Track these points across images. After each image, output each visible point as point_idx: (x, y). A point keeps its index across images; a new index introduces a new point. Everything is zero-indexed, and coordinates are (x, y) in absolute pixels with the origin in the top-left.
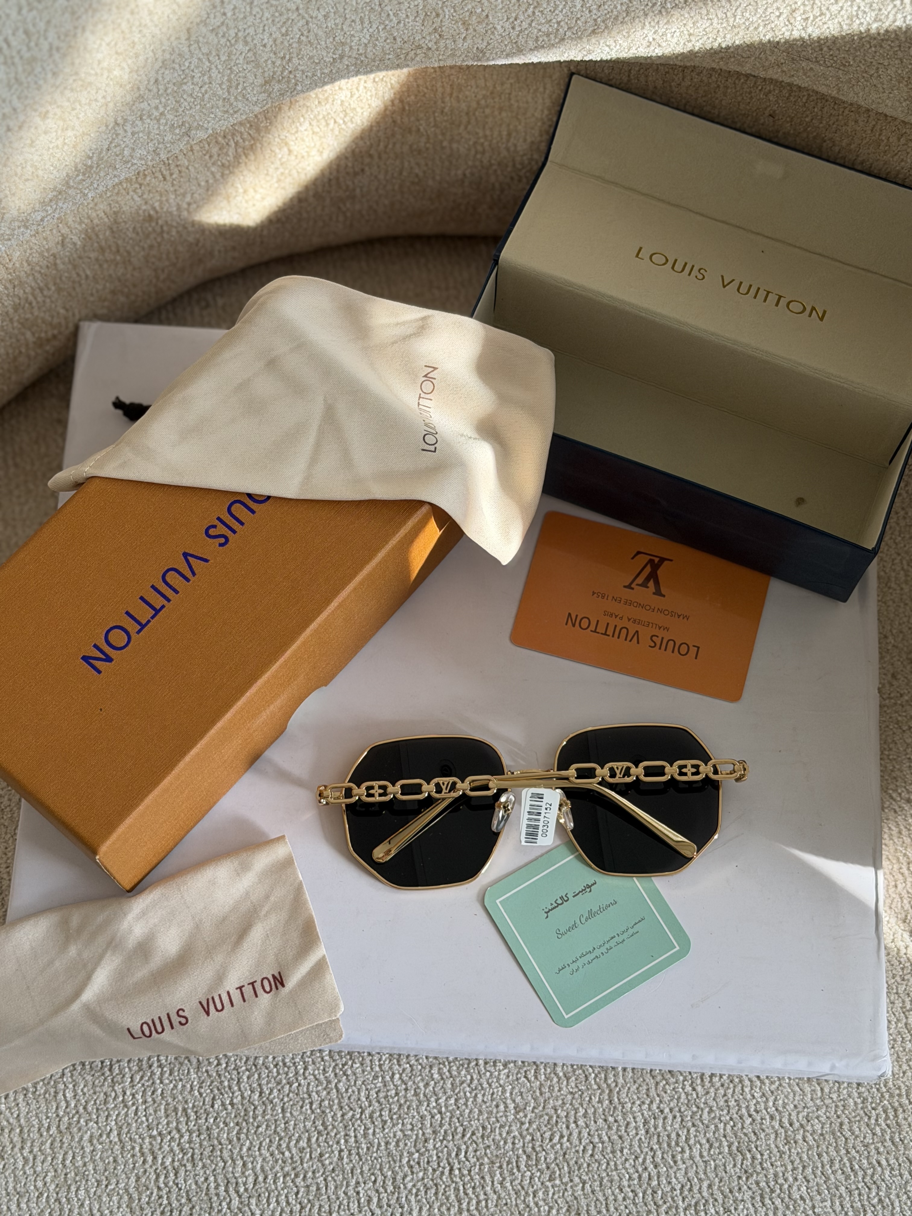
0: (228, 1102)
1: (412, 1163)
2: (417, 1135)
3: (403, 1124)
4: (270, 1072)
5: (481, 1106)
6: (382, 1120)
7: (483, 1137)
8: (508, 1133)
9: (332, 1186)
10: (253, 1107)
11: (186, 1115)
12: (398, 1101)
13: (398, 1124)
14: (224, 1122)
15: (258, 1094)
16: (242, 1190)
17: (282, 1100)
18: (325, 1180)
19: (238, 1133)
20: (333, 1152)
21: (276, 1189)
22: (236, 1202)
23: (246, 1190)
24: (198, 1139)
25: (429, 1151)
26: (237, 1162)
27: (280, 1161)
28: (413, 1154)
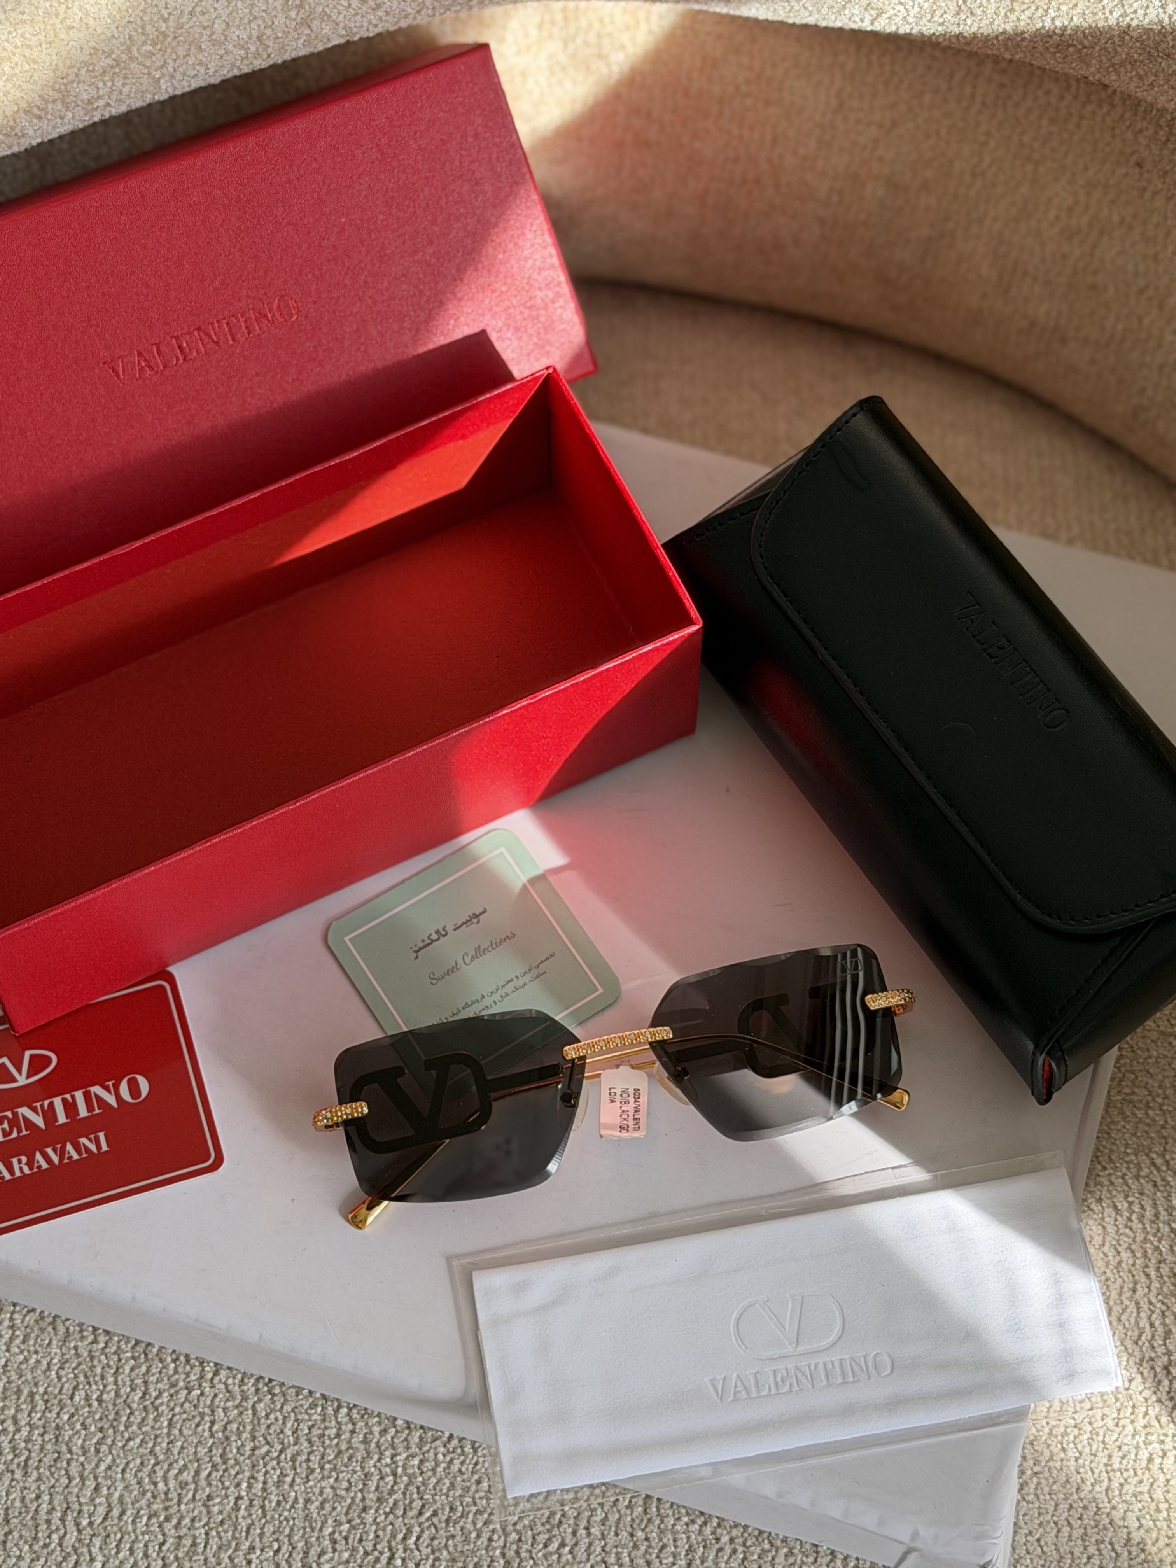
0: (95, 1396)
1: (337, 1536)
2: (353, 1499)
3: (337, 1479)
4: (164, 1367)
5: (455, 1477)
6: (308, 1467)
7: (447, 1521)
8: (485, 1523)
9: (214, 1543)
10: (128, 1411)
11: (32, 1401)
12: (337, 1444)
13: (330, 1477)
14: (83, 1424)
15: (140, 1394)
16: (85, 1522)
17: (172, 1409)
18: (207, 1534)
19: (98, 1443)
20: (227, 1496)
21: (134, 1531)
22: (71, 1538)
23: (91, 1524)
24: (40, 1439)
25: (365, 1524)
26: (87, 1483)
27: (149, 1495)
28: (341, 1524)
